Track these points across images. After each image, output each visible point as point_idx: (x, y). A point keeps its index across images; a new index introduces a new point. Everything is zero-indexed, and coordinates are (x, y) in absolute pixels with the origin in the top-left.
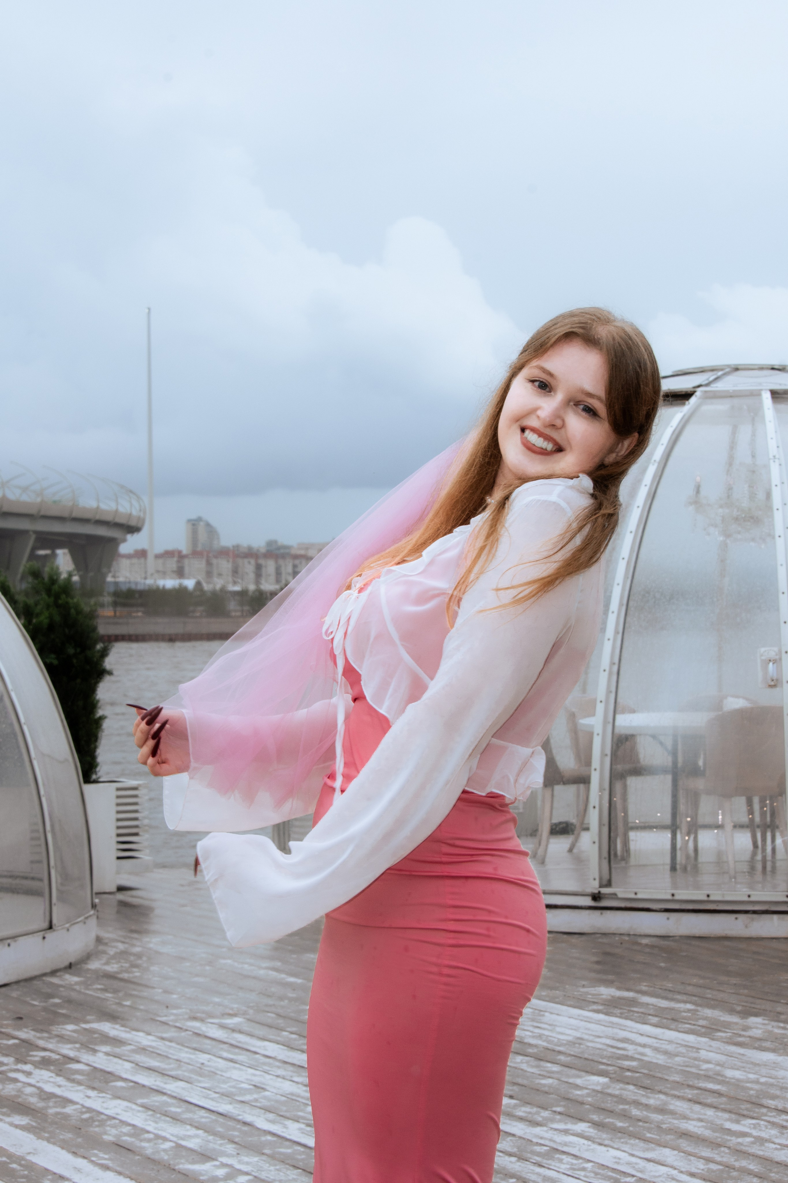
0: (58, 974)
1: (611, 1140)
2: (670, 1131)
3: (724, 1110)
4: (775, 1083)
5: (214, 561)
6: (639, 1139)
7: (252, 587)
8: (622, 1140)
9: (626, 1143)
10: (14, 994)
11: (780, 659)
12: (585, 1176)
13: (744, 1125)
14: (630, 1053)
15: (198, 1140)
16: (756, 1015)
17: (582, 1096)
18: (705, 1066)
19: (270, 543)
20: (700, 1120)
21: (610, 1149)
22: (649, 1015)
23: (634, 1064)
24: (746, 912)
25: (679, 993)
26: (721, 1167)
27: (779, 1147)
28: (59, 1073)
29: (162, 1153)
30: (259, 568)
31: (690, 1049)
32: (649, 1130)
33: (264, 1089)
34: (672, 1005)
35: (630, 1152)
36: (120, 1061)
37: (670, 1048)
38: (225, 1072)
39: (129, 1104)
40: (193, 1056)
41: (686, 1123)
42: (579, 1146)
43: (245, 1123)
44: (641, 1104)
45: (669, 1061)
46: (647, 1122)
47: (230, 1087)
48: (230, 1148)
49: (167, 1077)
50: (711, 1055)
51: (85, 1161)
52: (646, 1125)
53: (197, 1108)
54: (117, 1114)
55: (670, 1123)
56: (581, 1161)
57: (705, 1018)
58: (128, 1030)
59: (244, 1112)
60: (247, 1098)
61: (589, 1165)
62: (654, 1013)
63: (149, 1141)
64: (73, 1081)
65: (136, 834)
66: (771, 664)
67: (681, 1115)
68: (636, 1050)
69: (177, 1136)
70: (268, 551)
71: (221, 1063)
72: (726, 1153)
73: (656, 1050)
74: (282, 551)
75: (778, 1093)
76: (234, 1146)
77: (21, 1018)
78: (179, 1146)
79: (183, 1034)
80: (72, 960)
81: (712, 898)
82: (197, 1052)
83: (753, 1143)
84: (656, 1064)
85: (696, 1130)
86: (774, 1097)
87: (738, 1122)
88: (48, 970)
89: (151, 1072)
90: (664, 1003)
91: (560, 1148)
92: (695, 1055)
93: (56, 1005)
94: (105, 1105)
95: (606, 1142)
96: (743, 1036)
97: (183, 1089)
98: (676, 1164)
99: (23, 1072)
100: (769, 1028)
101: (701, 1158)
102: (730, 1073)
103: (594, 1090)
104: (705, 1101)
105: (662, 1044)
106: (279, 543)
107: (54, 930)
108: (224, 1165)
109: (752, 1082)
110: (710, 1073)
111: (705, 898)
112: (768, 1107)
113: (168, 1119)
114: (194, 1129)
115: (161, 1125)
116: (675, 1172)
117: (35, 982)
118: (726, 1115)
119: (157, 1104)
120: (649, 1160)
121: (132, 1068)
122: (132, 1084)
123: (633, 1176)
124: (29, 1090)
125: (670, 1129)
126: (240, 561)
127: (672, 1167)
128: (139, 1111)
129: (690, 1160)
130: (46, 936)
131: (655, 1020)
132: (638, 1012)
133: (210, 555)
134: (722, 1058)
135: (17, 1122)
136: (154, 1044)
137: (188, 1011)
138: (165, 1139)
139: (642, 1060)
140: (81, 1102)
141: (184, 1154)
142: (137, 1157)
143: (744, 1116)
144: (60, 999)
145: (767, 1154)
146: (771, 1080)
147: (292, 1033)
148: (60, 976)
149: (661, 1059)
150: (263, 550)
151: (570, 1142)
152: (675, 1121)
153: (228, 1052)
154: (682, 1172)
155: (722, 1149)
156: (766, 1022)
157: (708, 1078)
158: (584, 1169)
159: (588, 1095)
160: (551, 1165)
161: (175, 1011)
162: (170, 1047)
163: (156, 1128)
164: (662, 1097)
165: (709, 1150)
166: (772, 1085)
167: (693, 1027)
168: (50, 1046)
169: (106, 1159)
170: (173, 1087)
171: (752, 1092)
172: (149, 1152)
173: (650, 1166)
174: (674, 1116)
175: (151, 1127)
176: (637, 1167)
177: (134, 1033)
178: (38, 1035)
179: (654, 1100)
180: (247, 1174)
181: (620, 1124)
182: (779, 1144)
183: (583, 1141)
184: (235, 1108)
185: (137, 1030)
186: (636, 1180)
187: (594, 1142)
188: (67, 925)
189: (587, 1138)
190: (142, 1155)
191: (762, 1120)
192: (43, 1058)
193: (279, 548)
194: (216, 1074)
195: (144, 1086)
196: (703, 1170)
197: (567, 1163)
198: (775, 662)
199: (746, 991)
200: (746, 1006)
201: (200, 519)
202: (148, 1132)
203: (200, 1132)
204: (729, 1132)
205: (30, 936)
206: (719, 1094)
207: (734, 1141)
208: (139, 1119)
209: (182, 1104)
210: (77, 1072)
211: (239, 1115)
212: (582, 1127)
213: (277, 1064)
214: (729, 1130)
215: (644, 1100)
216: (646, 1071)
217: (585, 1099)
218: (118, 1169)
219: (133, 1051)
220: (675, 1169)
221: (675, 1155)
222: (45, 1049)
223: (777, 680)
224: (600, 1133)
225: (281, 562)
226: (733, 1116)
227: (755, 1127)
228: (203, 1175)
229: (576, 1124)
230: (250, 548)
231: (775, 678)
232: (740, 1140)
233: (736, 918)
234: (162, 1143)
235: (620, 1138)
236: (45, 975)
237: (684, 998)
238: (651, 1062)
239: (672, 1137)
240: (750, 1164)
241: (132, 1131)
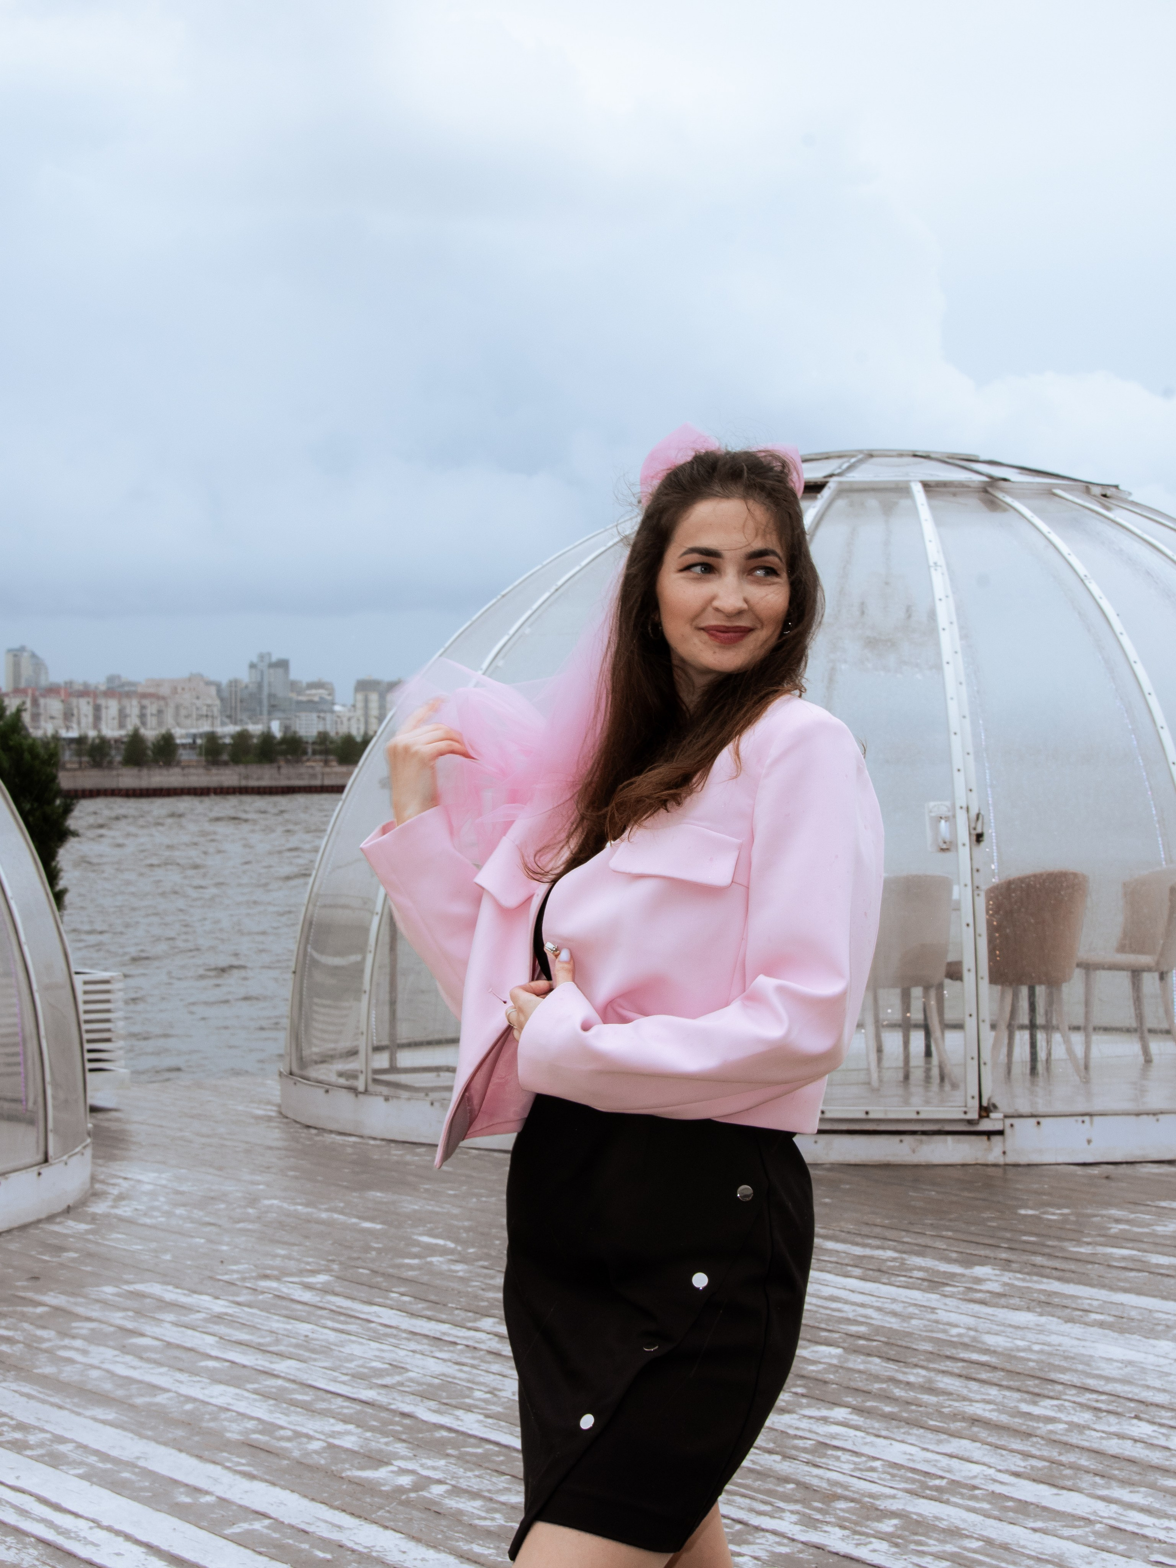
0: (58, 1220)
1: (887, 1429)
2: (955, 1416)
3: (1009, 1388)
4: (1055, 1352)
5: (42, 701)
6: (922, 1427)
7: (92, 734)
8: (902, 1430)
9: (909, 1434)
10: (13, 1246)
11: (954, 816)
12: (881, 1479)
13: (1045, 1407)
14: (851, 1315)
15: (354, 1438)
16: (982, 1264)
17: (818, 1372)
18: (954, 1331)
19: (111, 679)
20: (989, 1402)
21: (893, 1442)
22: (847, 1265)
23: (862, 1329)
24: (913, 1133)
25: (868, 1236)
26: (1046, 1464)
27: (1104, 1435)
28: (124, 1349)
29: (315, 1456)
30: (97, 709)
31: (922, 1309)
32: (929, 1415)
33: (407, 1370)
34: (868, 1252)
35: (921, 1445)
36: (197, 1334)
37: (897, 1307)
38: (342, 1346)
39: (238, 1391)
40: (289, 1327)
41: (971, 1405)
42: (852, 1438)
43: (404, 1415)
44: (900, 1382)
45: (905, 1325)
46: (921, 1406)
47: (359, 1366)
48: (400, 1448)
49: (269, 1355)
50: (953, 1317)
51: (219, 1468)
52: (921, 1409)
53: (329, 1395)
54: (229, 1404)
55: (950, 1406)
56: (864, 1459)
57: (920, 1269)
58: (186, 1292)
59: (394, 1399)
60: (387, 1381)
61: (877, 1464)
62: (851, 1263)
63: (289, 1439)
64: (149, 1360)
65: (108, 1040)
66: (943, 822)
67: (958, 1395)
68: (854, 1311)
69: (322, 1433)
70: (109, 689)
71: (332, 1336)
72: (1042, 1445)
73: (879, 1309)
74: (126, 689)
75: (1064, 1363)
76: (405, 1445)
77: (36, 1278)
78: (331, 1446)
79: (261, 1297)
80: (70, 1202)
81: (872, 1116)
82: (292, 1321)
83: (1067, 1430)
84: (891, 1328)
85: (987, 1415)
86: (1064, 1370)
87: (1035, 1403)
88: (43, 1216)
89: (244, 1347)
90: (858, 1251)
91: (828, 1442)
92: (933, 1317)
93: (74, 1260)
94: (206, 1392)
95: (884, 1433)
96: (980, 1291)
97: (298, 1369)
98: (986, 1460)
99: (77, 1349)
100: (1005, 1279)
101: (1012, 1451)
102: (991, 1340)
103: (830, 1365)
104: (979, 1376)
105: (883, 1303)
106: (123, 680)
107: (51, 1165)
108: (403, 1471)
109: (1024, 1350)
110: (966, 1340)
111: (862, 1116)
112: (1062, 1383)
113: (299, 1410)
114: (341, 1423)
115: (294, 1418)
116: (991, 1471)
117: (32, 1231)
118: (1017, 1395)
119: (274, 1390)
120: (951, 1456)
121: (217, 1342)
122: (227, 1364)
123: (942, 1478)
124: (94, 1374)
125: (955, 1415)
126: (74, 701)
127: (984, 1464)
128: (255, 1400)
129: (1002, 1456)
130: (42, 1171)
131: (858, 1272)
132: (831, 1262)
133: (37, 693)
134: (971, 1321)
135: (102, 1417)
136: (229, 1311)
137: (252, 1267)
138: (310, 1438)
139: (872, 1325)
140: (174, 1389)
141: (344, 1456)
142: (285, 1462)
143: (1038, 1395)
144: (76, 1252)
145: (1095, 1445)
146: (1046, 1348)
147: (403, 1294)
148: (59, 1223)
149: (894, 1323)
150: (103, 688)
151: (838, 1434)
152: (956, 1404)
153: (333, 1320)
154: (1000, 1471)
155: (1034, 1439)
156: (998, 1272)
157: (966, 1346)
158: (873, 1469)
159: (826, 1371)
160: (828, 1465)
161: (234, 1268)
162: (253, 1315)
163: (290, 1423)
164: (923, 1372)
165: (1019, 1441)
166: (1050, 1354)
167: (910, 1280)
168: (94, 1314)
169: (243, 1465)
170: (282, 1366)
171: (1031, 1364)
172: (296, 1454)
173: (955, 1463)
174: (951, 1397)
175: (282, 1421)
176: (939, 1465)
177: (196, 1296)
178: (72, 1300)
179: (915, 1376)
180: (440, 1482)
181: (888, 1409)
182: (1103, 1432)
183: (852, 1432)
184: (379, 1394)
185: (201, 1293)
186: (947, 1483)
187: (868, 1433)
188: (65, 1158)
189: (857, 1428)
190: (289, 1458)
191: (1065, 1400)
192: (92, 1330)
193: (123, 685)
194: (331, 1350)
195: (244, 1366)
196: (1025, 1467)
197: (848, 1462)
198: (947, 819)
199: (950, 1234)
200: (962, 1253)
201: (23, 649)
202: (282, 1428)
203: (351, 1427)
204: (1028, 1415)
205: (24, 1171)
206: (995, 1368)
207: (1044, 1428)
208: (262, 1410)
209: (307, 1390)
210: (147, 1348)
211: (390, 1404)
212: (840, 1413)
213: (404, 1335)
214: (1029, 1414)
215: (900, 1377)
216: (883, 1339)
217: (826, 1376)
218: (267, 1477)
219: (205, 1320)
220: (990, 1467)
221: (979, 1448)
222: (89, 1319)
223: (951, 843)
224: (868, 1421)
225: (125, 702)
226: (1026, 1396)
227: (1060, 1408)
228: (384, 1485)
229: (831, 1409)
230: (86, 685)
231: (948, 839)
232: (1050, 1427)
233: (901, 1141)
234: (308, 1443)
235: (898, 1427)
236: (39, 1221)
237: (877, 1242)
238: (883, 1327)
239: (964, 1424)
240: (1079, 1459)
241: (260, 1427)
